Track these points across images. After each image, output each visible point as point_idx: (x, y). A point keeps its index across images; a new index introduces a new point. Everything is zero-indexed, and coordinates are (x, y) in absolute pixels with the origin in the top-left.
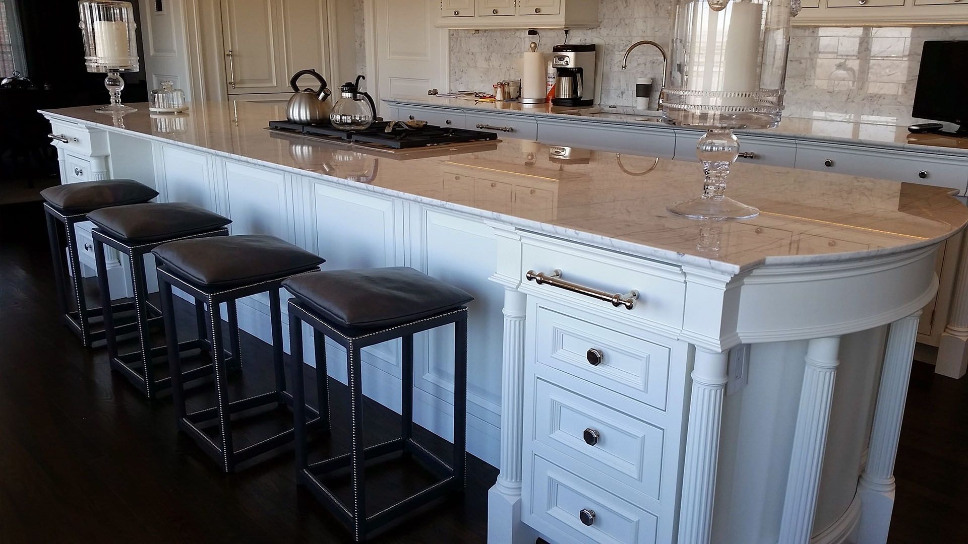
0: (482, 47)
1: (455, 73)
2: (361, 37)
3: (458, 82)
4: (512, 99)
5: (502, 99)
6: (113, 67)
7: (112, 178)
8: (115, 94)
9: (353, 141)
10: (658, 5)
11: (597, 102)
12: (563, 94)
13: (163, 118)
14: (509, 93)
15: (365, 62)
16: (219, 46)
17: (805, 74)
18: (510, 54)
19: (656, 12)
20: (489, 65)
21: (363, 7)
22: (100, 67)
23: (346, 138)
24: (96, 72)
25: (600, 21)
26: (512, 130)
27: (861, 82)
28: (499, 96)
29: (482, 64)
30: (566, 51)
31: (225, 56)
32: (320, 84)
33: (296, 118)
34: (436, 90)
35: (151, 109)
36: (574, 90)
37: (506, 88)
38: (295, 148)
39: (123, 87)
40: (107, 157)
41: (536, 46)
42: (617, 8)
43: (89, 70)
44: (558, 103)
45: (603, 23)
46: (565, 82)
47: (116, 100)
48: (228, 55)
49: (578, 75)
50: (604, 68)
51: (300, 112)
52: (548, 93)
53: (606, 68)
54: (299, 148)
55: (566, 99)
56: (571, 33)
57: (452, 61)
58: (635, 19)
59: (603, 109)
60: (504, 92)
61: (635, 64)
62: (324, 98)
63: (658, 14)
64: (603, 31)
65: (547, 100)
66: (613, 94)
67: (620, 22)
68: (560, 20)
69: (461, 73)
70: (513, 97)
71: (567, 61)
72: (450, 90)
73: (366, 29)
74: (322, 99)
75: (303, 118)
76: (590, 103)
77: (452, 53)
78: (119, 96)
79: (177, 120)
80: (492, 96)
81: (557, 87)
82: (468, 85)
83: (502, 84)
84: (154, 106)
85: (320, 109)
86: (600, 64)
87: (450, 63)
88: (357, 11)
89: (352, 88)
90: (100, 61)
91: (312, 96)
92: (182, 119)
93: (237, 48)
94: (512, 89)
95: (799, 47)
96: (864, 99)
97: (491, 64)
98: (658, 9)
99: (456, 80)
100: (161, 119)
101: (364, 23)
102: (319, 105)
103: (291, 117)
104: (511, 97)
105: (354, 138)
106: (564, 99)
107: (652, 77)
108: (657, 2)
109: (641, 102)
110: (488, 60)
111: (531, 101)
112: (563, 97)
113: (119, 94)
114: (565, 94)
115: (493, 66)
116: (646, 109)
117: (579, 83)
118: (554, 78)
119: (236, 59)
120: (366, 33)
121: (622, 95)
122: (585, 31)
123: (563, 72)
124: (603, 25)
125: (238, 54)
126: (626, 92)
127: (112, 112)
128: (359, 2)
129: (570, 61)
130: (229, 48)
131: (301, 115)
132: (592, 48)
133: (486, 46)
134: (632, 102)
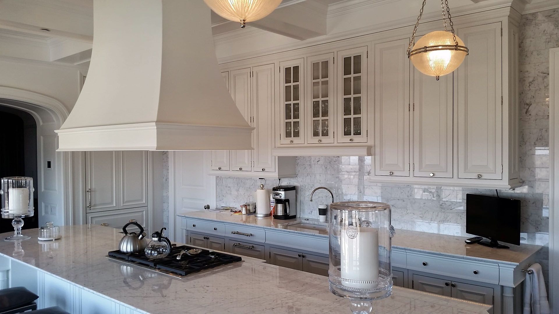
0: (234, 184)
1: (219, 196)
2: (167, 176)
3: (221, 202)
4: (251, 213)
5: (246, 213)
6: (18, 215)
7: (10, 287)
8: (18, 229)
9: (157, 268)
10: (326, 168)
11: (298, 216)
12: (279, 213)
13: (46, 243)
14: (249, 210)
15: (168, 189)
16: (83, 186)
17: (407, 207)
18: (249, 188)
19: (326, 171)
20: (238, 193)
21: (168, 161)
22: (10, 216)
23: (153, 266)
24: (7, 218)
25: (297, 174)
26: (251, 235)
27: (437, 213)
28: (244, 212)
29: (234, 193)
30: (280, 191)
31: (86, 191)
32: (140, 230)
33: (125, 250)
34: (209, 205)
35: (39, 239)
36: (285, 210)
37: (248, 207)
38: (123, 267)
39: (23, 225)
40: (8, 271)
41: (263, 186)
42: (305, 168)
43: (3, 217)
44: (276, 217)
45: (298, 175)
46: (280, 207)
47: (18, 233)
48: (88, 191)
49: (287, 203)
50: (300, 198)
51: (127, 247)
52: (271, 211)
53: (302, 198)
54: (125, 267)
55: (281, 216)
56: (282, 180)
57: (218, 190)
58: (315, 174)
59: (301, 221)
60: (246, 210)
61: (317, 197)
62: (142, 238)
63: (327, 172)
64: (300, 179)
65: (270, 214)
66: (307, 211)
67: (308, 175)
68: (276, 175)
69: (223, 197)
70: (252, 212)
71: (280, 196)
72: (217, 206)
73: (170, 171)
74: (141, 239)
75: (129, 250)
76: (294, 217)
77: (218, 186)
78: (20, 230)
79: (54, 244)
80: (240, 211)
81: (276, 208)
82: (227, 203)
83: (245, 205)
84: (41, 237)
85: (139, 245)
86: (298, 196)
87: (216, 191)
88: (165, 162)
89: (158, 235)
90: (10, 212)
91: (135, 236)
92: (57, 244)
93: (93, 187)
94: (251, 208)
95: (402, 192)
96: (440, 221)
97: (239, 193)
98: (327, 170)
99: (220, 201)
100: (44, 245)
101: (168, 169)
102: (139, 242)
103: (122, 250)
104: (251, 212)
105: (158, 266)
106: (280, 216)
107: (326, 204)
108: (326, 167)
109: (322, 218)
110: (238, 190)
111: (262, 216)
112: (279, 215)
113: (20, 229)
114: (280, 213)
115: (240, 194)
116: (324, 222)
117: (288, 206)
118: (274, 203)
119: (92, 193)
120: (170, 174)
121: (311, 212)
122: (290, 179)
123: (278, 201)
124: (299, 176)
125: (94, 190)
126: (314, 211)
127: (15, 240)
128: (166, 158)
129: (282, 194)
130: (89, 187)
131: (128, 249)
132: (294, 188)
133: (236, 183)
134: (317, 217)
